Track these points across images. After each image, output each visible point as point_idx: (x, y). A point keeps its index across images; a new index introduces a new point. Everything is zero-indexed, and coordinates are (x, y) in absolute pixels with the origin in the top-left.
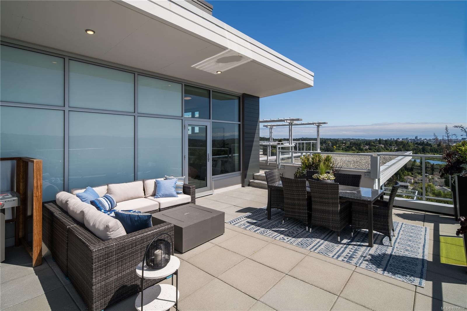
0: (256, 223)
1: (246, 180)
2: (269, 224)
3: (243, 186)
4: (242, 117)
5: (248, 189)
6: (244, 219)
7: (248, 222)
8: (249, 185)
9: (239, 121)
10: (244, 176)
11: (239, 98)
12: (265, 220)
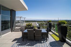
0: (20, 44)
1: (13, 30)
2: (24, 43)
3: (12, 32)
4: (11, 15)
5: (13, 32)
6: (16, 44)
7: (18, 45)
8: (13, 31)
9: (11, 16)
10: (12, 29)
11: (11, 10)
12: (22, 42)
